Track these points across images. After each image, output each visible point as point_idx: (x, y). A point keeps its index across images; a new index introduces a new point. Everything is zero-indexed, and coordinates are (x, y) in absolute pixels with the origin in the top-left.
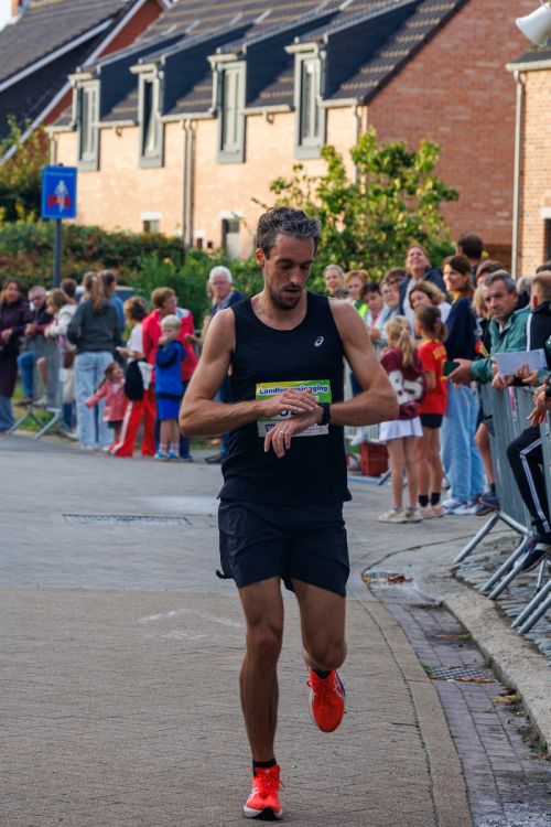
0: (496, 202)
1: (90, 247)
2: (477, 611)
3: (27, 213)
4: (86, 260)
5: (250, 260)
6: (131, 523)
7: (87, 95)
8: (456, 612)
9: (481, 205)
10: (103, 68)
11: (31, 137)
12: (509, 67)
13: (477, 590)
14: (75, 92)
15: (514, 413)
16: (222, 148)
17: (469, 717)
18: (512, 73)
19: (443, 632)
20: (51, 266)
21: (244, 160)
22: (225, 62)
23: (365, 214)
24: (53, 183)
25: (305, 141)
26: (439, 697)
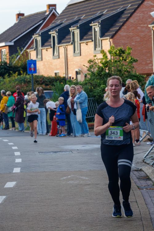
0: (148, 62)
1: (41, 81)
2: (150, 171)
3: (24, 73)
4: (40, 84)
5: (84, 82)
7: (38, 40)
8: (145, 171)
9: (144, 63)
10: (41, 33)
11: (23, 53)
12: (149, 26)
13: (150, 165)
14: (34, 40)
16: (74, 52)
17: (150, 199)
18: (150, 27)
19: (142, 177)
20: (31, 86)
21: (81, 55)
22: (74, 30)
23: (114, 67)
24: (30, 64)
25: (96, 49)
26: (142, 194)
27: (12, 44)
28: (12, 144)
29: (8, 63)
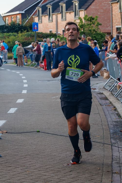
0: (108, 25)
1: (41, 36)
2: (108, 94)
3: (30, 31)
4: (40, 38)
6: (50, 81)
7: (39, 11)
8: (105, 94)
9: (106, 26)
10: (42, 6)
11: (30, 18)
12: (109, 3)
13: (108, 90)
14: (37, 10)
15: (113, 61)
16: (62, 18)
17: (108, 112)
19: (102, 98)
20: (35, 39)
21: (66, 20)
22: (62, 4)
24: (34, 25)
25: (76, 16)
26: (103, 109)
27: (23, 12)
28: (22, 75)
29: (21, 24)
